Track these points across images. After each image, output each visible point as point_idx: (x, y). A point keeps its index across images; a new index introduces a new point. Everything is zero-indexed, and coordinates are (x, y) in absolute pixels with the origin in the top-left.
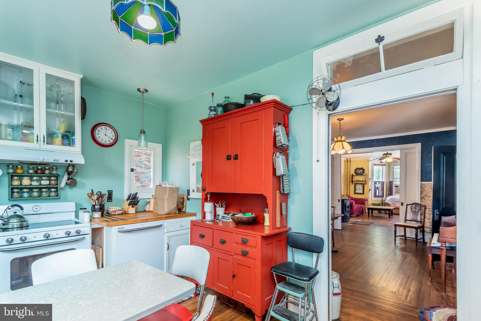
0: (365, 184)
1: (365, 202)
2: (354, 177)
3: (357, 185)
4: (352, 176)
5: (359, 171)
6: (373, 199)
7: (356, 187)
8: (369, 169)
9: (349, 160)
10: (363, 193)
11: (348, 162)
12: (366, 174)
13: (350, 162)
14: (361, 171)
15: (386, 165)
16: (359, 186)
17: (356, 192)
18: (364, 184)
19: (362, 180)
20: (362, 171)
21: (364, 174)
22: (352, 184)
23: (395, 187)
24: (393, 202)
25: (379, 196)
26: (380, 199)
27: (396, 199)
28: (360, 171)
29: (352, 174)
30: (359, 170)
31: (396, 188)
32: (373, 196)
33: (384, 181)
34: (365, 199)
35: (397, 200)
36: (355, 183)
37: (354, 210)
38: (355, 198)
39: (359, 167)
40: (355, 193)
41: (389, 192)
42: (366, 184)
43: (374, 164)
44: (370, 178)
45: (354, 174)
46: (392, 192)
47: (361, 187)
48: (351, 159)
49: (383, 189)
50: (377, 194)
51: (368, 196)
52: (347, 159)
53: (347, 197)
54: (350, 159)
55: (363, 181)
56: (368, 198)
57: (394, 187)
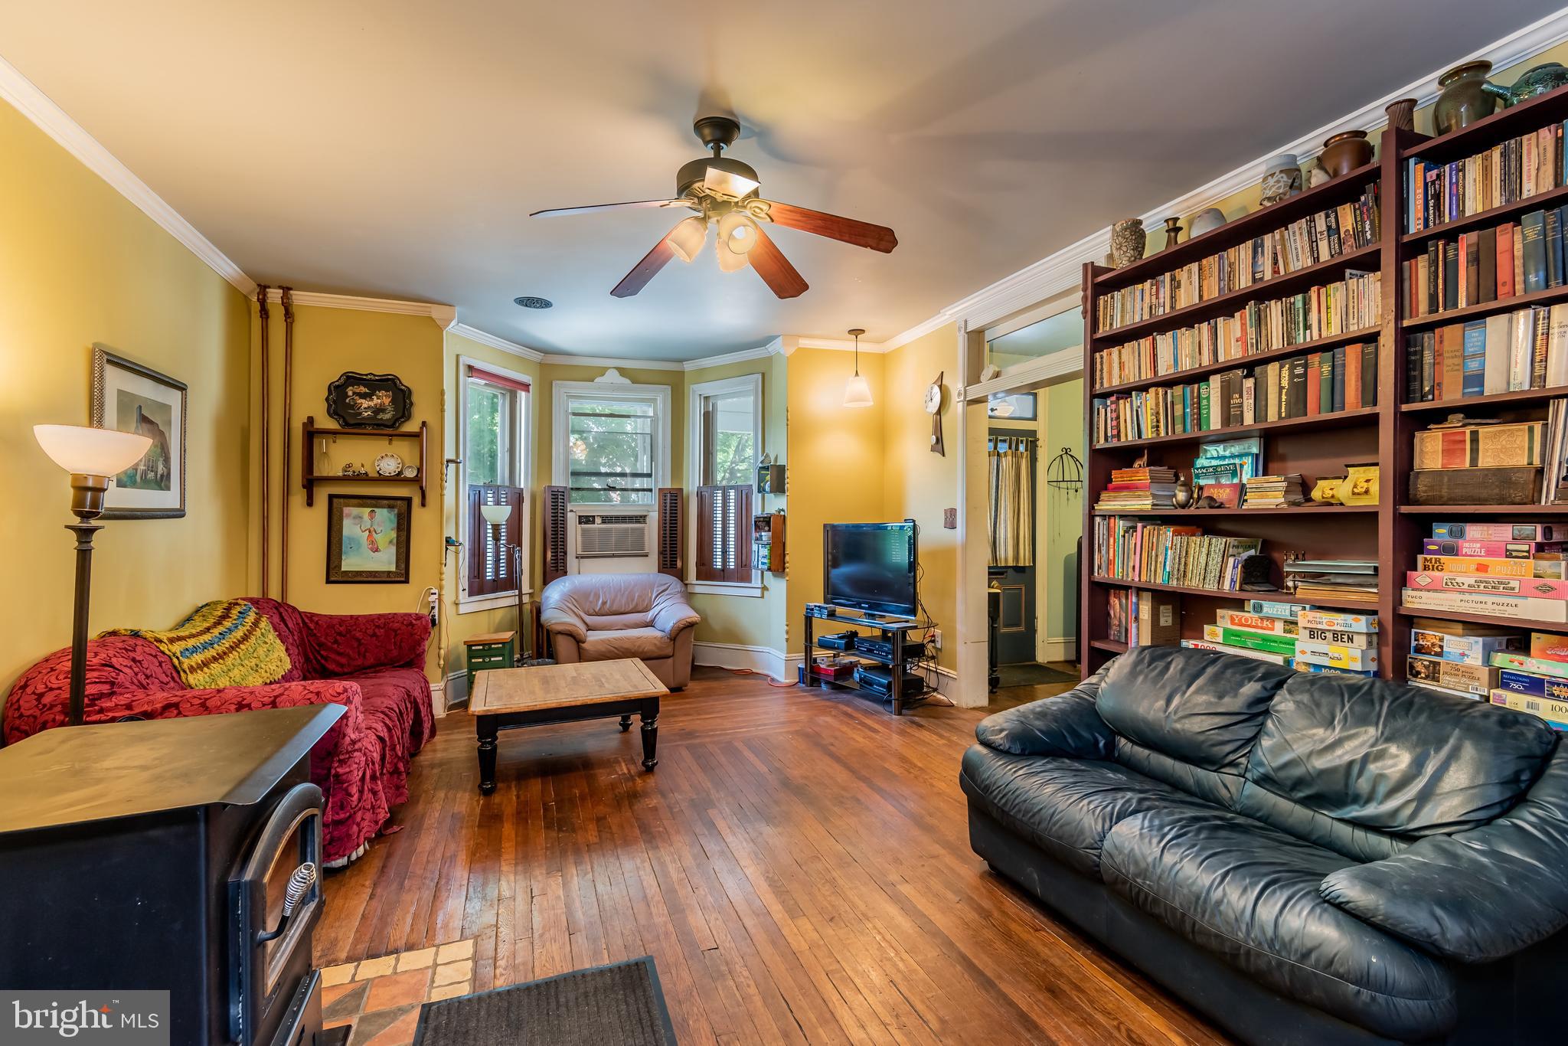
0: (416, 501)
1: (420, 642)
2: (322, 445)
3: (346, 510)
4: (311, 433)
5: (365, 403)
6: (463, 609)
7: (347, 523)
8: (442, 393)
9: (275, 296)
10: (401, 575)
11: (264, 313)
12: (424, 424)
13: (289, 314)
14: (382, 399)
15: (531, 387)
16: (366, 517)
17: (349, 564)
18: (409, 500)
19: (389, 467)
20: (387, 401)
21: (411, 427)
22: (310, 503)
23: (580, 523)
24: (584, 615)
25: (498, 586)
26: (506, 599)
27: (597, 596)
28: (376, 401)
29: (311, 420)
30: (363, 389)
31: (584, 531)
32: (464, 583)
33: (522, 486)
34: (419, 617)
35: (604, 603)
36: (331, 497)
37: (354, 790)
38: (342, 620)
39: (362, 369)
40: (335, 575)
41: (549, 555)
42: (423, 505)
43: (470, 368)
44: (448, 461)
45: (326, 422)
46: (565, 553)
47: (384, 519)
48: (299, 298)
49: (516, 538)
50: (489, 575)
51: (441, 588)
52: (263, 289)
53: (264, 623)
54: (286, 289)
55: (397, 479)
56: (436, 611)
57: (572, 519)
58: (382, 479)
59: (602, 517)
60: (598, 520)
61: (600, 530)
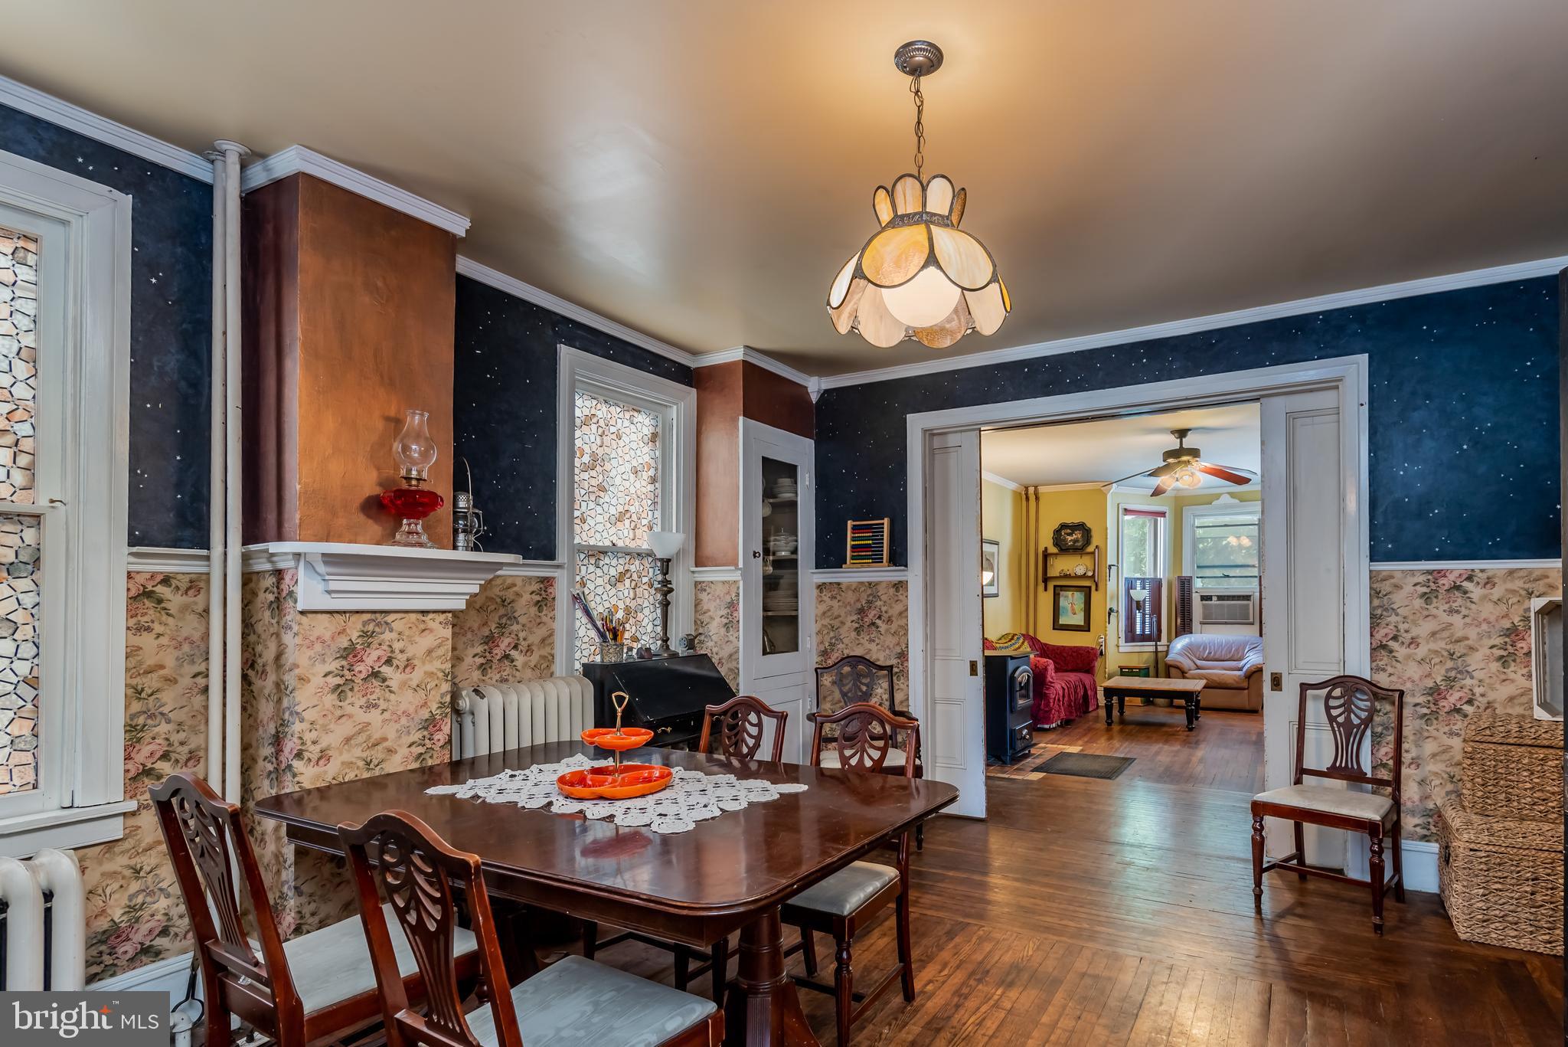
0: (1093, 588)
1: (1093, 660)
2: (1051, 561)
3: (1061, 593)
4: (1046, 555)
5: (1069, 538)
6: (1121, 649)
7: (1061, 599)
8: (1107, 529)
9: (1031, 490)
10: (1086, 628)
11: (1027, 498)
12: (1097, 547)
13: (1037, 498)
14: (1077, 535)
15: (1167, 515)
16: (1070, 596)
17: (1062, 621)
18: (1090, 588)
19: (1080, 571)
20: (1079, 536)
21: (1090, 549)
22: (1046, 590)
23: (1202, 600)
24: (1195, 659)
25: (1144, 638)
26: (1149, 647)
27: (1207, 649)
28: (1074, 536)
29: (1046, 548)
30: (1069, 531)
31: (1203, 605)
32: (1122, 635)
33: (1160, 575)
34: (1093, 649)
35: (1210, 653)
36: (1055, 586)
37: (1051, 701)
38: (1058, 647)
39: (1069, 521)
40: (1057, 626)
41: (1179, 621)
42: (1097, 590)
43: (1125, 509)
44: (1110, 566)
45: (1053, 550)
46: (1191, 620)
47: (1078, 598)
48: (1041, 489)
49: (1156, 610)
50: (1138, 631)
51: (1106, 635)
52: (1027, 488)
53: (1026, 643)
54: (1036, 487)
55: (1084, 576)
56: (1103, 647)
57: (1196, 599)
58: (1077, 577)
59: (1218, 596)
60: (1215, 598)
61: (1215, 605)
